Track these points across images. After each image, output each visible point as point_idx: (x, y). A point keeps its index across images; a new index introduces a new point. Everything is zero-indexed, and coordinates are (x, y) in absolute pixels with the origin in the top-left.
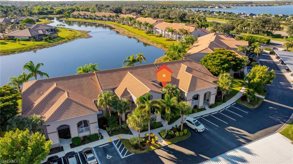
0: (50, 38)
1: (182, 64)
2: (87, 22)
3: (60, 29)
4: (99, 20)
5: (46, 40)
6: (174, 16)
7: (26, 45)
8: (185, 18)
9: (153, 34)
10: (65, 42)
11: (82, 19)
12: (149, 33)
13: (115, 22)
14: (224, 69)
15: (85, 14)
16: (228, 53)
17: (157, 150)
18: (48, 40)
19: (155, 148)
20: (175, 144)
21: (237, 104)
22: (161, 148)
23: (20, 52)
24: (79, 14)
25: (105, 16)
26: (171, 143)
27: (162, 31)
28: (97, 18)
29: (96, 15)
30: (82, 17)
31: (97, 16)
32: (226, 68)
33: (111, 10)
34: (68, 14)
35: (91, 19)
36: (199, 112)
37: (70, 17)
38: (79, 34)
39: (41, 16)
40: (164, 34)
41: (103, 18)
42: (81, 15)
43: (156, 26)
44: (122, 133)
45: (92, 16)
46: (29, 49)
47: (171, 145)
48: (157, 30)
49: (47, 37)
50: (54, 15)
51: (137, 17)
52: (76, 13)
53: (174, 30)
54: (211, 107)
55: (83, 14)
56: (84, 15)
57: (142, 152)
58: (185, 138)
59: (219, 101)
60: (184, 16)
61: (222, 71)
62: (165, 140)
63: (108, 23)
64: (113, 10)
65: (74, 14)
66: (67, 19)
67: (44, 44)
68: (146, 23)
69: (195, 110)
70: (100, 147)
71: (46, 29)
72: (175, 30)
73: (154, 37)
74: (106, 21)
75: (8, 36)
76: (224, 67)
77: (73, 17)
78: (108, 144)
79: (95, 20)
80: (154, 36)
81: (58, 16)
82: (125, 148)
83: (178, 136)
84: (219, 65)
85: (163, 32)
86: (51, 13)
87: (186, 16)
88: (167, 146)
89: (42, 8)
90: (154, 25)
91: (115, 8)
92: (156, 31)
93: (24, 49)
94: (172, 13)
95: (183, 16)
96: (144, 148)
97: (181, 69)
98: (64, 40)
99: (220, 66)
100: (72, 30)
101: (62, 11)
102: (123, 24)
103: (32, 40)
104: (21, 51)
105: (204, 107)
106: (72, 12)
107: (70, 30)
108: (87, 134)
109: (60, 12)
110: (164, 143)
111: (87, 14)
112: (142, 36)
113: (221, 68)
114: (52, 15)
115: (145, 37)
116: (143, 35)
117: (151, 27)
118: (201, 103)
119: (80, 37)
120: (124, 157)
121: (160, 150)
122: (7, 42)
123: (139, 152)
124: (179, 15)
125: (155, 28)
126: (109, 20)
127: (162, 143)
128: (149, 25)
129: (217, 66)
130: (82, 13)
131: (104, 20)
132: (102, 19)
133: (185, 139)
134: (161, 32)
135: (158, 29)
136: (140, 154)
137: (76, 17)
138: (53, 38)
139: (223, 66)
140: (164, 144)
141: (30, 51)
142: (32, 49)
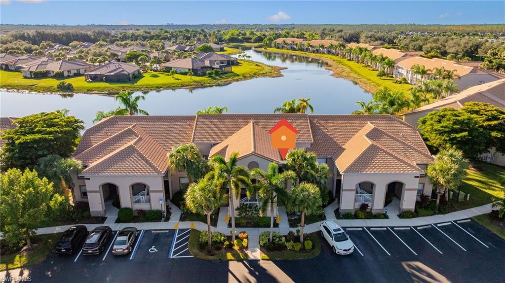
0: (217, 73)
1: (368, 122)
2: (294, 55)
3: (243, 62)
4: (314, 52)
5: (210, 75)
6: (454, 48)
7: (180, 79)
8: (478, 54)
9: (393, 77)
10: (237, 80)
11: (287, 51)
12: (382, 75)
13: (338, 55)
14: (453, 141)
15: (294, 42)
16: (489, 113)
17: (236, 262)
18: (214, 75)
19: (233, 258)
20: (276, 262)
21: (472, 224)
22: (245, 261)
23: (167, 88)
24: (284, 42)
25: (323, 46)
26: (268, 258)
27: (407, 72)
28: (311, 48)
29: (309, 44)
30: (289, 47)
31: (311, 46)
32: (460, 139)
33: (341, 37)
34: (268, 42)
35: (301, 50)
36: (368, 219)
37: (271, 47)
38: (267, 69)
39: (231, 44)
40: (410, 79)
41: (321, 48)
42: (287, 44)
43: (399, 64)
44: (201, 221)
45: (304, 45)
46: (180, 85)
47: (266, 261)
48: (400, 71)
49: (214, 71)
50: (251, 42)
51: (374, 49)
52: (280, 41)
53: (427, 70)
54: (403, 215)
55: (289, 42)
56: (291, 44)
57: (206, 258)
58: (301, 257)
59: (426, 208)
60: (476, 50)
61: (448, 145)
62: (263, 250)
63: (326, 58)
64: (345, 37)
65: (278, 42)
66: (265, 49)
67: (204, 80)
68: (382, 57)
69: (361, 214)
70: (153, 232)
71: (220, 61)
72: (430, 70)
73: (390, 82)
74: (323, 53)
75: (165, 67)
76: (455, 138)
77: (275, 46)
78: (168, 231)
79: (307, 53)
80: (392, 81)
81: (257, 44)
82: (187, 244)
83: (290, 250)
84: (445, 132)
85: (410, 75)
86: (248, 40)
87: (479, 50)
88: (259, 260)
89: (238, 33)
90: (396, 62)
91: (348, 35)
92: (399, 73)
93: (175, 85)
94: (451, 43)
95: (472, 48)
96: (216, 252)
97: (361, 131)
98: (236, 78)
99: (446, 135)
100: (260, 64)
101: (263, 37)
102: (349, 60)
103: (190, 74)
104: (169, 87)
105: (384, 212)
106: (275, 39)
107: (257, 65)
108: (145, 207)
109: (260, 39)
110: (256, 254)
111: (297, 42)
112: (369, 80)
113: (447, 138)
114: (248, 42)
115: (373, 82)
116: (371, 78)
117: (391, 64)
118: (378, 202)
119: (264, 75)
120: (174, 257)
121: (241, 264)
122: (160, 75)
123: (203, 255)
124: (465, 47)
125: (397, 66)
126: (329, 52)
127: (253, 253)
128: (386, 61)
129: (440, 134)
130: (289, 40)
131: (320, 53)
132: (318, 51)
133: (300, 259)
134: (405, 74)
135: (402, 68)
136: (202, 260)
137: (280, 46)
138: (221, 74)
139: (453, 135)
140: (255, 257)
141: (180, 88)
142: (183, 86)
